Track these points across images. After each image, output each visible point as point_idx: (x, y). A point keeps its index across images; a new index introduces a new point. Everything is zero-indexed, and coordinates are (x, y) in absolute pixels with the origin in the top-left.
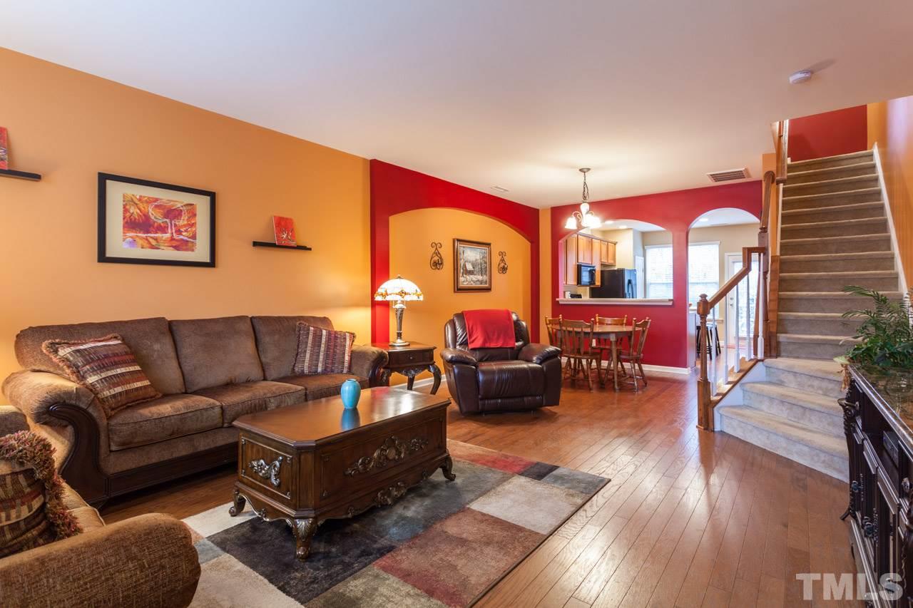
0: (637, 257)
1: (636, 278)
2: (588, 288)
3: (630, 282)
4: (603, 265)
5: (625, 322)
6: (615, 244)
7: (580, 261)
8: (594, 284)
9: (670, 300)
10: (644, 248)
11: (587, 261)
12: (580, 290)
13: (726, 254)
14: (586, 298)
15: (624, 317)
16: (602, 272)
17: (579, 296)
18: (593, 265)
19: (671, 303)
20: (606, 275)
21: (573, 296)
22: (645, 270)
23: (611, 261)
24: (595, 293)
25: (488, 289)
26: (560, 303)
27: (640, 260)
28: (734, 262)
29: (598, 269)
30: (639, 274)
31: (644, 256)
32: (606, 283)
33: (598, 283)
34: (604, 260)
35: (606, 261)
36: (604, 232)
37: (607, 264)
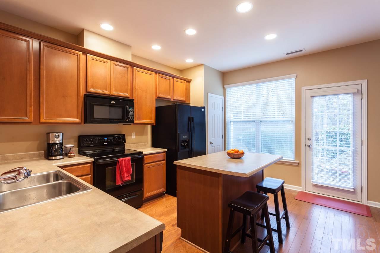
0: (210, 95)
6: (189, 82)
7: (92, 90)
10: (224, 87)
13: (303, 88)
22: (225, 109)
28: (312, 97)
31: (224, 95)
35: (169, 97)
36: (181, 71)
37: (172, 100)
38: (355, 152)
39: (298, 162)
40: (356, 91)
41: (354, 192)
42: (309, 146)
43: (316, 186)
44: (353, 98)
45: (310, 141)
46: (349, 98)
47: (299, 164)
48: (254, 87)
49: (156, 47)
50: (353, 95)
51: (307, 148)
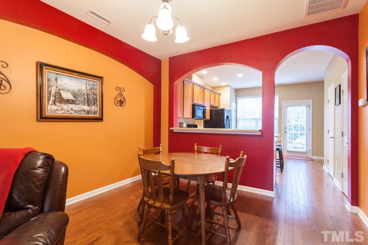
0: (232, 103)
1: (231, 115)
2: (203, 121)
3: (228, 117)
4: (211, 106)
5: (220, 152)
6: (220, 95)
7: (194, 102)
8: (205, 118)
9: (260, 131)
10: (236, 98)
11: (200, 103)
12: (196, 122)
13: (283, 102)
14: (201, 128)
15: (219, 147)
16: (211, 111)
17: (196, 126)
18: (205, 105)
19: (260, 133)
20: (213, 113)
21: (188, 126)
22: (236, 111)
23: (217, 105)
24: (207, 124)
25: (100, 119)
26: (174, 131)
27: (234, 105)
28: (287, 106)
29: (208, 109)
30: (233, 113)
31: (236, 103)
32: (213, 118)
33: (208, 117)
34: (212, 104)
35: (214, 104)
36: (213, 88)
37: (214, 106)
38: (307, 134)
39: (280, 140)
40: (308, 105)
41: (306, 153)
42: (285, 132)
43: (288, 152)
44: (306, 108)
45: (286, 129)
46: (304, 108)
47: (280, 141)
48: (255, 99)
49: (215, 79)
50: (306, 107)
51: (285, 133)
